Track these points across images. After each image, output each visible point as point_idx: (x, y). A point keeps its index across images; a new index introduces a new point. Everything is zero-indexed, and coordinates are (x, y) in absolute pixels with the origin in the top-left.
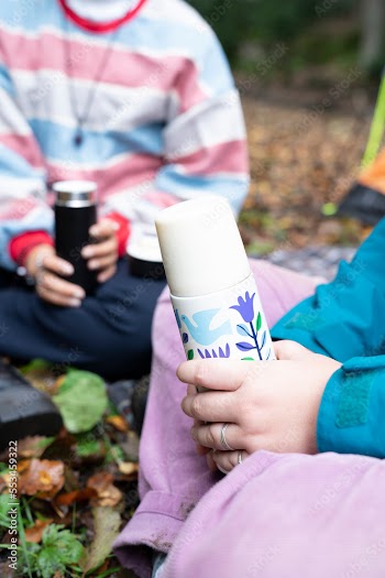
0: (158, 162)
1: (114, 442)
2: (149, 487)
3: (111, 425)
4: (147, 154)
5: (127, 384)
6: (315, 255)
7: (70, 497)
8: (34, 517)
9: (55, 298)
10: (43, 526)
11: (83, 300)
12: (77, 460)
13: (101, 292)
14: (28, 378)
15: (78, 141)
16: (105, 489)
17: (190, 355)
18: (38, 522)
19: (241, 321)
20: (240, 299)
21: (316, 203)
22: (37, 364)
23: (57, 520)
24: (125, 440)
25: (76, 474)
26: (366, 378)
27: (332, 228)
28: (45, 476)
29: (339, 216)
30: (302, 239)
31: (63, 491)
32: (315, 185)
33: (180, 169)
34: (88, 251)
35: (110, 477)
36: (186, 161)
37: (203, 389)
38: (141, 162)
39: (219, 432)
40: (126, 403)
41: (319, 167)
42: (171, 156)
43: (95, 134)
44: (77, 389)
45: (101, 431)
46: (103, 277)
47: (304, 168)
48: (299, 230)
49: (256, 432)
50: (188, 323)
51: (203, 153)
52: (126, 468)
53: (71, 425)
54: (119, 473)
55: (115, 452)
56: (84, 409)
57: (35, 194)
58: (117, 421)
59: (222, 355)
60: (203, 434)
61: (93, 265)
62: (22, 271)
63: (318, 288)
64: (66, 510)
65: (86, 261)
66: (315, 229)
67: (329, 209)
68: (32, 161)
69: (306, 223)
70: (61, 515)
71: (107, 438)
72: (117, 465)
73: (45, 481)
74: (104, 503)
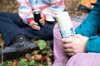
0: (50, 5)
1: (48, 51)
2: (56, 58)
3: (47, 48)
4: (48, 4)
5: (49, 41)
6: (75, 17)
7: (43, 60)
8: (38, 63)
9: (36, 28)
10: (39, 65)
11: (40, 29)
12: (43, 54)
13: (43, 27)
14: (33, 41)
15: (37, 2)
16: (48, 58)
17: (63, 38)
18: (39, 64)
19: (71, 32)
20: (71, 28)
21: (74, 9)
22: (34, 39)
23: (41, 64)
24: (49, 50)
25: (43, 56)
26: (94, 40)
27: (77, 12)
28: (39, 57)
29: (78, 10)
30: (72, 15)
31: (42, 59)
32: (73, 5)
33: (53, 6)
34: (40, 20)
35: (48, 56)
36: (54, 4)
37: (65, 43)
38: (47, 5)
39: (69, 49)
40: (49, 44)
41: (73, 2)
42: (52, 4)
43: (39, 1)
44: (41, 43)
45: (45, 49)
46: (43, 24)
47: (71, 3)
48: (72, 13)
49: (75, 49)
50: (62, 33)
51: (57, 3)
52: (50, 55)
53: (41, 48)
54: (49, 56)
55: (48, 52)
56: (42, 46)
57: (30, 12)
58: (48, 47)
59: (68, 37)
60: (66, 50)
61: (41, 23)
62: (29, 25)
63: (81, 24)
64: (42, 62)
65: (40, 22)
66: (74, 13)
67: (76, 9)
68: (29, 6)
69: (73, 12)
70: (42, 63)
71: (47, 50)
72: (49, 54)
73: (39, 58)
74: (48, 60)
